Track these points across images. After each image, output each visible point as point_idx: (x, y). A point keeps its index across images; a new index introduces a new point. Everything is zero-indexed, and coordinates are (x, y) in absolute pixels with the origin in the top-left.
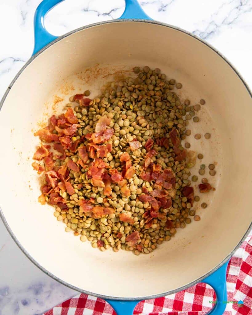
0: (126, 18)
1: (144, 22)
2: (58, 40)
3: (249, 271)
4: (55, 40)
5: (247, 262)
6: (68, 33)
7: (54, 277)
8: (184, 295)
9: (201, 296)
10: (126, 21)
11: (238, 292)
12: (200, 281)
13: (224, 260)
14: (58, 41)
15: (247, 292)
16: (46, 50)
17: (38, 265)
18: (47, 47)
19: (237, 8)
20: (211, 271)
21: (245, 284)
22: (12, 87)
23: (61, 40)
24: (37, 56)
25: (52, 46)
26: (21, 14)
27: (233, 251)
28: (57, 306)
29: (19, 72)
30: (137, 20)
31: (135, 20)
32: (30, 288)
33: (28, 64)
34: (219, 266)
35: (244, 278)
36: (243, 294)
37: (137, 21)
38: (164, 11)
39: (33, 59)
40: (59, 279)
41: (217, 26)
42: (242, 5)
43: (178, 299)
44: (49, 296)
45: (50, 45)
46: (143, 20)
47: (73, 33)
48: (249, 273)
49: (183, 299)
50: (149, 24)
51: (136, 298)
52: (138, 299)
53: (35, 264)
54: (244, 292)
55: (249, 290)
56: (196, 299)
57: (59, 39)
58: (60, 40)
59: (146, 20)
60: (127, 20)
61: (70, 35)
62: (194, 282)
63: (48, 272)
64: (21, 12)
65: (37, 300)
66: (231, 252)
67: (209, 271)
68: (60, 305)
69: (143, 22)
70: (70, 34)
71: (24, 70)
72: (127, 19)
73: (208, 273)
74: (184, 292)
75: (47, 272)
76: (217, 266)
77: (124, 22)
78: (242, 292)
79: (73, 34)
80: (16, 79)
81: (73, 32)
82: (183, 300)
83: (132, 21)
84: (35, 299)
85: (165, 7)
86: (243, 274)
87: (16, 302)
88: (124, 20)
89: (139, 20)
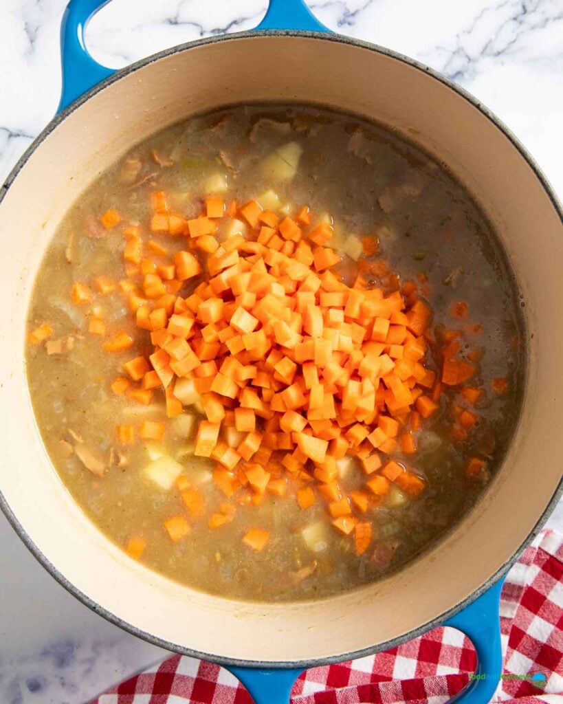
0: (271, 28)
1: (312, 37)
2: (115, 78)
3: (541, 606)
4: (110, 77)
5: (535, 588)
6: (139, 62)
7: (110, 616)
8: (393, 664)
9: (432, 664)
10: (270, 35)
11: (516, 655)
12: (440, 622)
13: (494, 575)
14: (117, 80)
15: (535, 655)
16: (89, 100)
17: (74, 590)
18: (91, 94)
19: (515, 19)
20: (465, 601)
21: (530, 637)
22: (12, 185)
23: (123, 78)
24: (68, 115)
25: (102, 91)
26: (26, 29)
27: (515, 555)
28: (107, 692)
29: (27, 152)
30: (296, 33)
31: (290, 33)
32: (45, 653)
33: (48, 132)
34: (484, 587)
35: (529, 624)
36: (526, 658)
37: (296, 36)
38: (349, 24)
39: (61, 121)
40: (120, 620)
41: (470, 59)
42: (525, 11)
43: (381, 671)
44: (88, 671)
45: (98, 88)
46: (309, 33)
47: (151, 62)
48: (539, 612)
49: (392, 671)
50: (324, 41)
51: (297, 662)
52: (302, 664)
53: (66, 587)
54: (529, 654)
55: (538, 650)
56: (421, 671)
57: (119, 76)
58: (121, 78)
59: (316, 34)
60: (273, 33)
61: (144, 67)
62: (428, 624)
63: (96, 604)
64: (26, 24)
65: (62, 678)
66: (510, 557)
67: (462, 601)
68: (114, 689)
69: (309, 37)
70: (144, 65)
71: (38, 145)
72: (274, 30)
73: (459, 605)
74: (394, 657)
75: (93, 605)
76: (479, 589)
77: (267, 37)
78: (523, 653)
79: (150, 64)
80: (22, 167)
81: (150, 60)
82: (392, 673)
83: (285, 35)
84: (56, 676)
85: (353, 15)
86: (525, 613)
87: (15, 685)
88: (267, 32)
89: (300, 34)
